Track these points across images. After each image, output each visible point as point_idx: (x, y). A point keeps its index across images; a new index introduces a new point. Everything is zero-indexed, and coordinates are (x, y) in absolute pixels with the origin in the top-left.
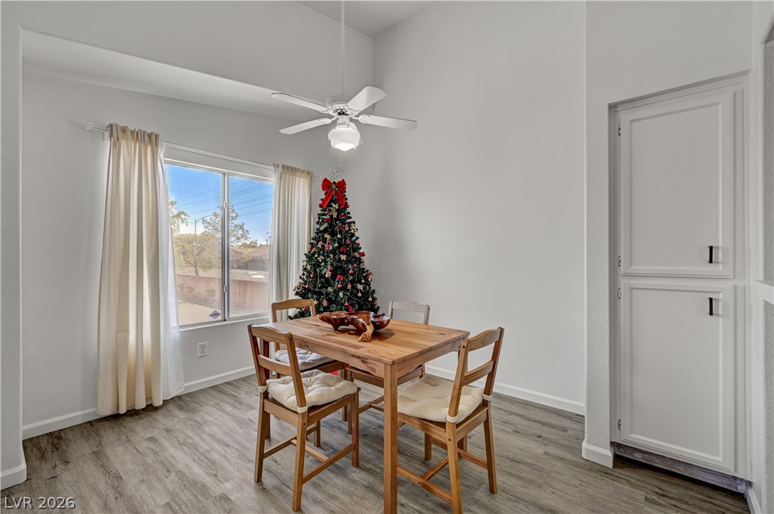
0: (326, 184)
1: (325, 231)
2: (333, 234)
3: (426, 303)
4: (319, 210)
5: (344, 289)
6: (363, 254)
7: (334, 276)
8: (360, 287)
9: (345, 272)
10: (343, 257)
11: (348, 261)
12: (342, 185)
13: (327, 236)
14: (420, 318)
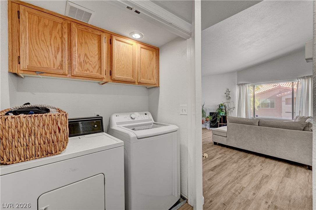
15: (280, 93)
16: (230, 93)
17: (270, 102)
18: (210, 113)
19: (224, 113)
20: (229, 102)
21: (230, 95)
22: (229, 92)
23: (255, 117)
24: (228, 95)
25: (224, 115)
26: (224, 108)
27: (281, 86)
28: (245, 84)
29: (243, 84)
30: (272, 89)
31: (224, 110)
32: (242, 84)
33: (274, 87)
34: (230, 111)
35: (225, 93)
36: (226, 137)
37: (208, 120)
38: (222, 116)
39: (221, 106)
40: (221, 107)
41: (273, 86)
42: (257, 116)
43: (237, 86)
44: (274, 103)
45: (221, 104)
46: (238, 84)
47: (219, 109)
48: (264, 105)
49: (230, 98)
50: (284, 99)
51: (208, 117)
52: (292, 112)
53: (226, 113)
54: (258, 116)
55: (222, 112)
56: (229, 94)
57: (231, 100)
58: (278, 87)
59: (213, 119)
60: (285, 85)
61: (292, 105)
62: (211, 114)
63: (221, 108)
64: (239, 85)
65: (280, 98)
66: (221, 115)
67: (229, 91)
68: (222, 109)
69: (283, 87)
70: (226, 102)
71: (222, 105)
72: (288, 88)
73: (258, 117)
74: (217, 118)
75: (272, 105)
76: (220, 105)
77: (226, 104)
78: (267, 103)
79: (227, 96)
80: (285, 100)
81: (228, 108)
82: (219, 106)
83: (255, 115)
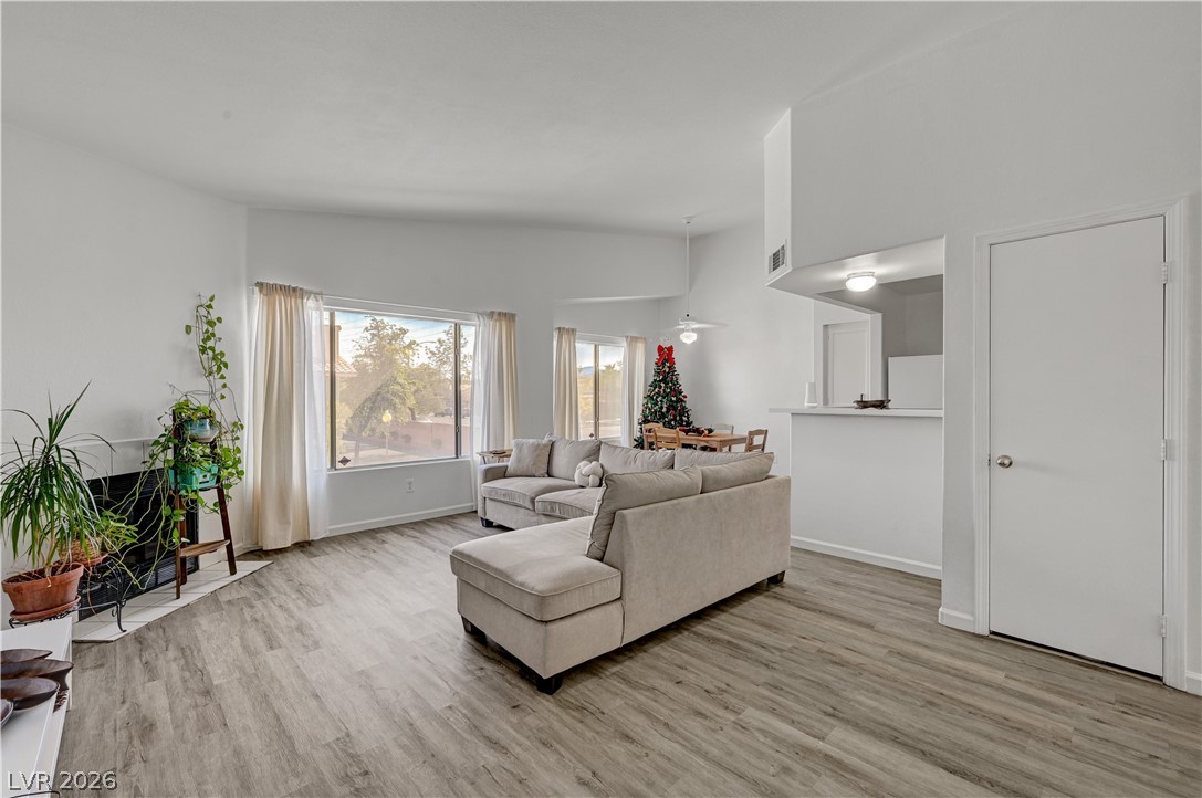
0: (660, 349)
1: (660, 381)
2: (666, 383)
3: (730, 424)
4: (654, 366)
5: (674, 419)
6: (685, 397)
7: (668, 411)
8: (685, 419)
9: (675, 409)
10: (674, 399)
11: (677, 402)
12: (670, 349)
13: (663, 385)
14: (729, 432)
23: (339, 465)
29: (297, 290)
36: (620, 598)
40: (193, 428)
42: (345, 461)
43: (256, 290)
54: (348, 461)
73: (348, 465)
79: (203, 351)
83: (339, 457)
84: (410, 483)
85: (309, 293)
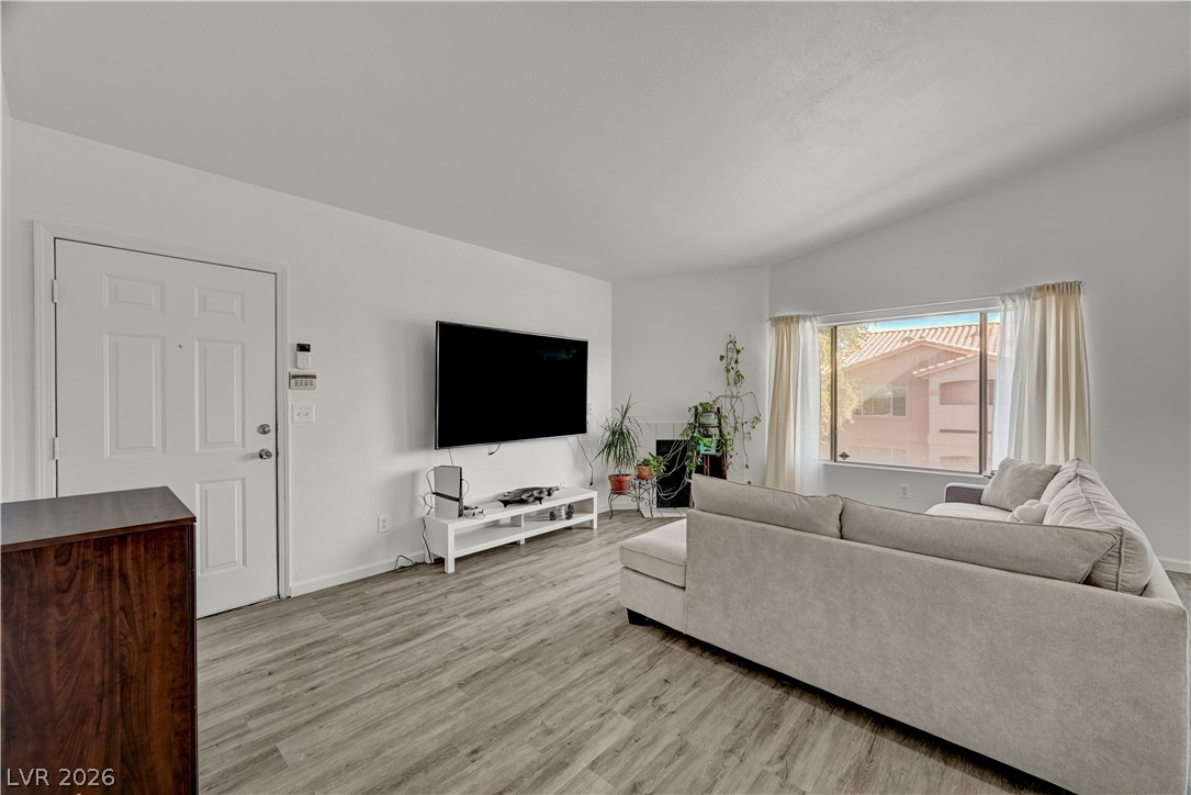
15: (924, 364)
16: (740, 357)
17: (890, 394)
18: (658, 442)
19: (714, 445)
20: (735, 394)
21: (740, 367)
22: (738, 352)
23: (839, 459)
24: (734, 366)
25: (713, 452)
26: (715, 422)
27: (925, 341)
28: (798, 316)
29: (792, 317)
30: (899, 349)
31: (716, 431)
32: (788, 320)
33: (906, 343)
34: (738, 435)
35: (722, 358)
36: (684, 588)
37: (646, 474)
38: (705, 457)
39: (700, 412)
40: (703, 418)
41: (903, 341)
42: (844, 456)
43: (768, 325)
44: (904, 399)
45: (701, 404)
46: (770, 319)
47: (692, 427)
48: (873, 406)
49: (739, 376)
50: (934, 385)
51: (646, 463)
52: (978, 430)
53: (721, 444)
54: (847, 456)
55: (706, 440)
56: (736, 362)
57: (745, 386)
58: (916, 343)
59: (669, 468)
60: (936, 336)
61: (978, 406)
62: (663, 447)
63: (702, 420)
64: (776, 321)
65: (924, 382)
66: (702, 452)
67: (739, 347)
68: (705, 427)
69: (934, 343)
70: (726, 397)
71: (706, 408)
72: (947, 346)
73: (847, 460)
74: (685, 467)
75: (899, 406)
76: (700, 409)
77: (725, 405)
78: (884, 400)
79: (728, 371)
80: (937, 388)
81: (731, 421)
82: (693, 411)
83: (839, 452)
84: (904, 489)
85: (805, 318)
